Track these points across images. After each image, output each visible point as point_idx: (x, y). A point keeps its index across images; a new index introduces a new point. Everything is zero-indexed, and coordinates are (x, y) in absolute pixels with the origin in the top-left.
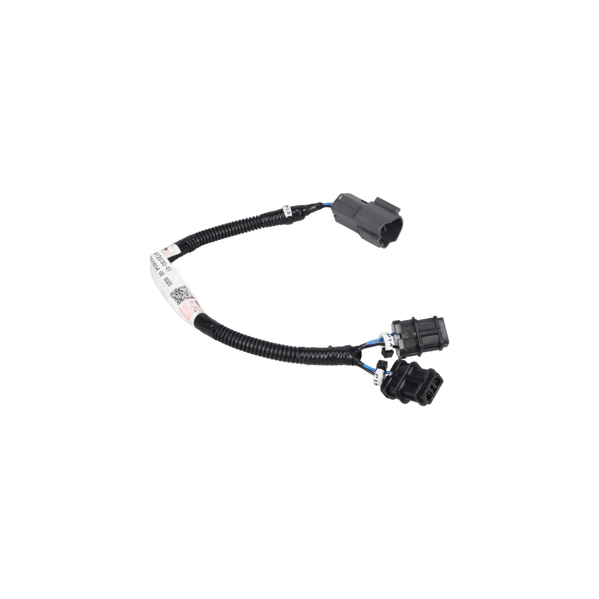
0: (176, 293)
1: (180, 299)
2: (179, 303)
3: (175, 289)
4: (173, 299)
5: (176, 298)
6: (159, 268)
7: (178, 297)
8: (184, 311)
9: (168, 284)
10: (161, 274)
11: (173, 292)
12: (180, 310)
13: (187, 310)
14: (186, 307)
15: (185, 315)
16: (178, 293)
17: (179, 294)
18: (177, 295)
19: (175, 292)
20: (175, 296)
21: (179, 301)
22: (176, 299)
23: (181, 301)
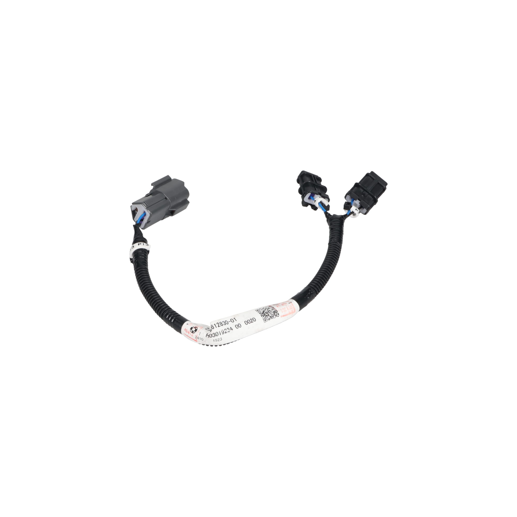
0: (266, 316)
1: (274, 313)
2: (278, 315)
3: (262, 316)
4: (271, 320)
5: (271, 317)
6: (231, 328)
7: (271, 314)
8: (287, 312)
9: (253, 321)
10: (238, 326)
11: (264, 318)
12: (284, 316)
13: (288, 309)
14: (285, 310)
15: (290, 314)
16: (266, 314)
17: (268, 313)
18: (268, 315)
19: (264, 317)
20: (269, 317)
21: (276, 314)
22: (273, 317)
23: (276, 313)
